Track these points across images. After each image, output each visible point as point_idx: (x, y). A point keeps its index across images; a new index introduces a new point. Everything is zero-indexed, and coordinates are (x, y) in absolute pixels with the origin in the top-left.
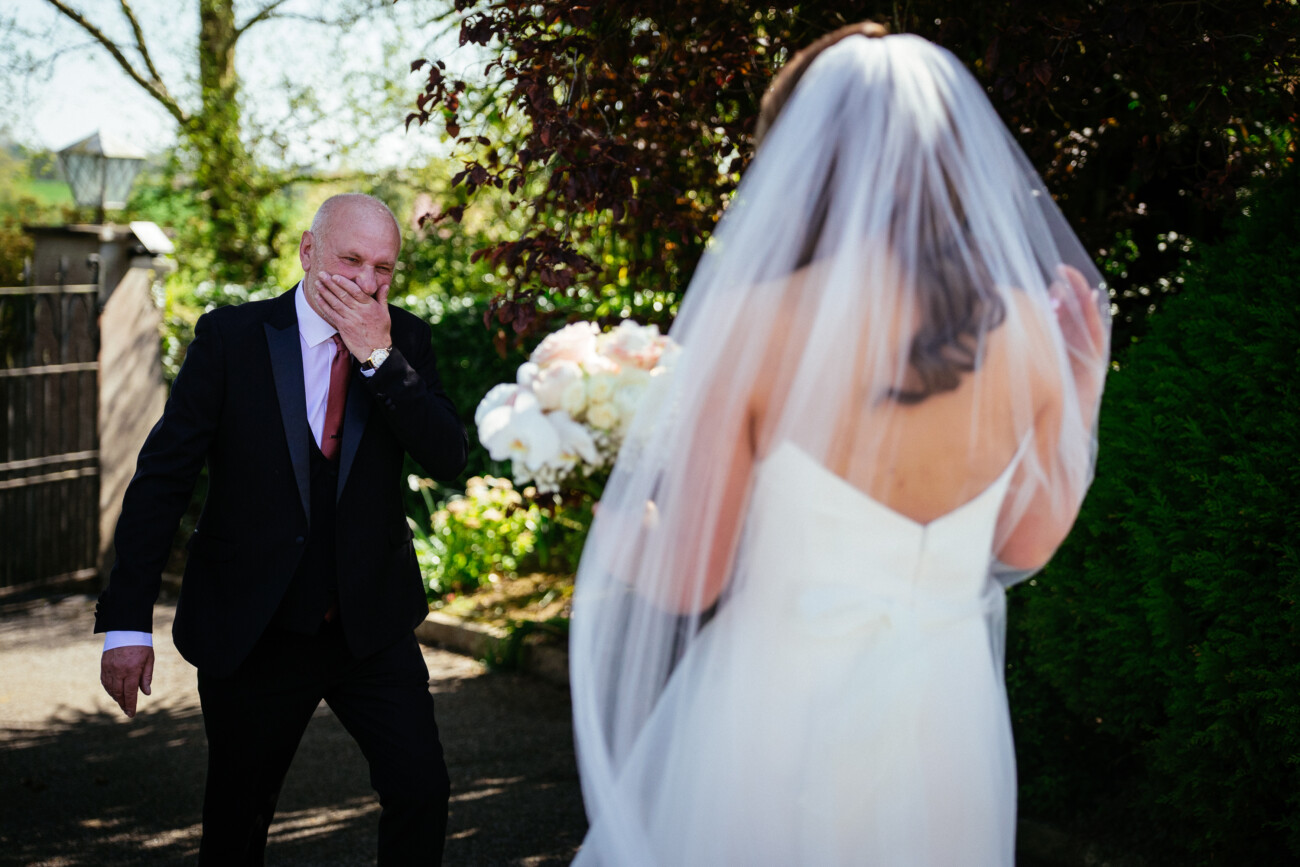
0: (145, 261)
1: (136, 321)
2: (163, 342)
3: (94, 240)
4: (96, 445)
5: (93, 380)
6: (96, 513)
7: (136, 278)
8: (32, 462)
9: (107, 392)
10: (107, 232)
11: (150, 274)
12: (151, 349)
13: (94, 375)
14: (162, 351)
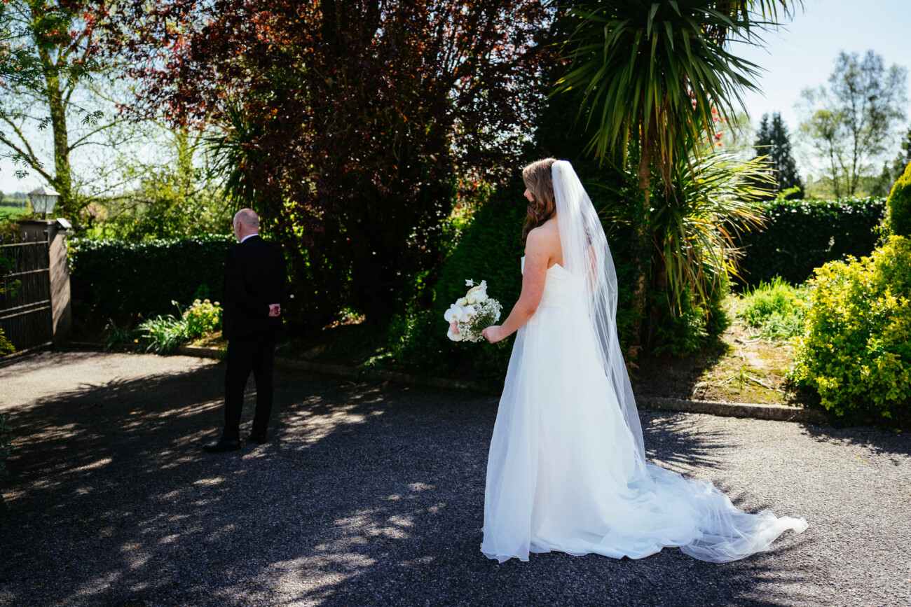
0: (62, 231)
1: (59, 253)
2: (68, 259)
3: (45, 225)
4: (50, 298)
5: (47, 274)
6: (51, 322)
7: (59, 238)
8: (20, 307)
9: (52, 278)
10: (49, 222)
11: (64, 236)
12: (63, 263)
13: (48, 272)
14: (68, 262)
